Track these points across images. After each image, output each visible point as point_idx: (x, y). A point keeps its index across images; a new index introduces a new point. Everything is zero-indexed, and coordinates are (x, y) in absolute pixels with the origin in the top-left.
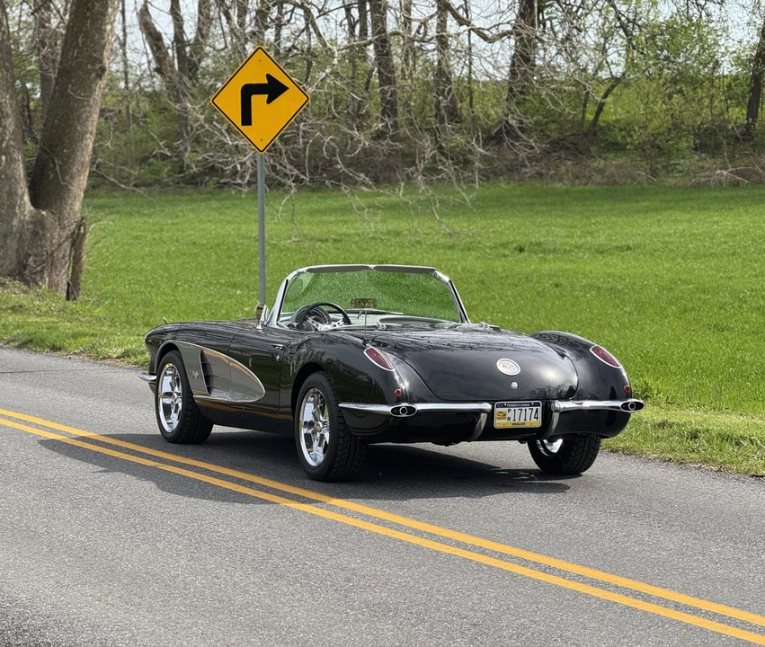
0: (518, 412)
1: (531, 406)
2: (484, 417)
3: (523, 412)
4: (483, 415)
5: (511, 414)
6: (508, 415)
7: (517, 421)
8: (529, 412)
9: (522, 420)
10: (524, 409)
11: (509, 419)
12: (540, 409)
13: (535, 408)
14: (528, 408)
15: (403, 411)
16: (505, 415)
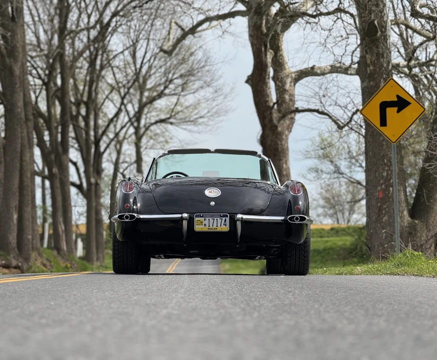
0: (211, 221)
1: (221, 217)
2: (185, 223)
3: (215, 221)
4: (184, 221)
5: (206, 222)
6: (204, 223)
7: (211, 227)
8: (219, 221)
9: (215, 226)
10: (216, 219)
11: (205, 225)
12: (228, 219)
13: (224, 219)
14: (218, 218)
15: (127, 217)
16: (202, 222)
